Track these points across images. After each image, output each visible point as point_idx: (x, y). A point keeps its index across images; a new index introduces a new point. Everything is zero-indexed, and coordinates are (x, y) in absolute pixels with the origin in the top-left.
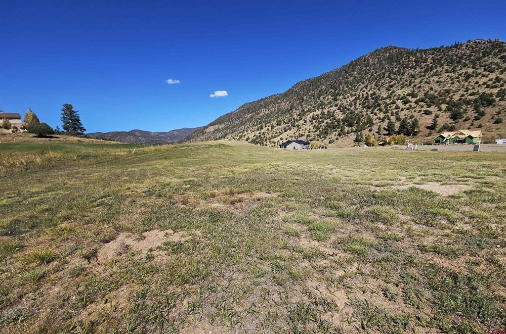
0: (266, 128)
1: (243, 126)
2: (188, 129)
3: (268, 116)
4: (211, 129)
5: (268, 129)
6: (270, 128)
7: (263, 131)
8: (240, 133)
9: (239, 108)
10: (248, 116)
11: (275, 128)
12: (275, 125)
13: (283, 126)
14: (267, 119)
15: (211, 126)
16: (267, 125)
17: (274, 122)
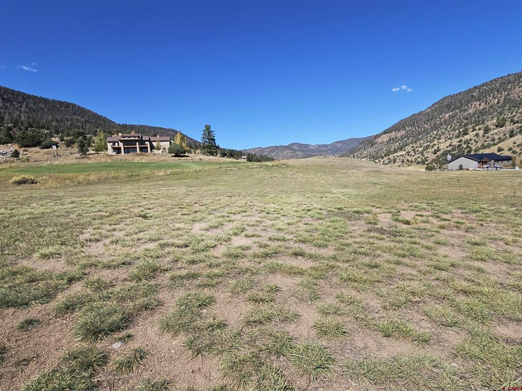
0: (475, 133)
1: (435, 132)
2: (356, 139)
3: (483, 113)
4: (385, 138)
5: (477, 135)
6: (481, 133)
7: (467, 137)
8: (427, 142)
9: (434, 105)
10: (447, 115)
11: (492, 132)
12: (492, 127)
13: (509, 127)
14: (479, 118)
15: (385, 134)
16: (477, 128)
17: (491, 123)
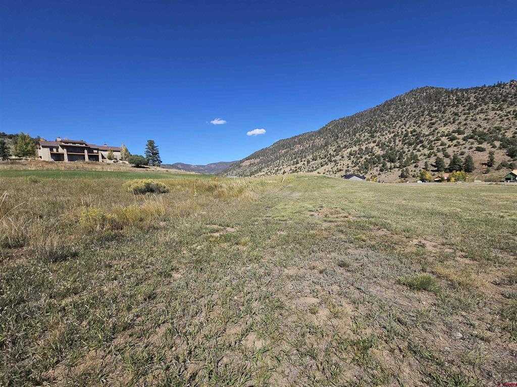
0: (302, 163)
1: (278, 161)
2: (224, 163)
3: (302, 151)
4: (247, 163)
5: (304, 164)
6: (306, 163)
7: (298, 165)
8: (275, 167)
9: (274, 144)
10: (283, 151)
11: (311, 163)
12: (311, 160)
13: (319, 161)
14: (302, 154)
15: (247, 160)
16: (303, 160)
17: (310, 157)
